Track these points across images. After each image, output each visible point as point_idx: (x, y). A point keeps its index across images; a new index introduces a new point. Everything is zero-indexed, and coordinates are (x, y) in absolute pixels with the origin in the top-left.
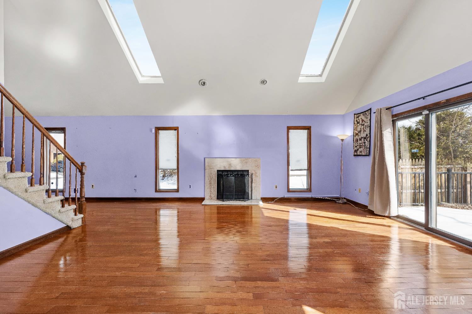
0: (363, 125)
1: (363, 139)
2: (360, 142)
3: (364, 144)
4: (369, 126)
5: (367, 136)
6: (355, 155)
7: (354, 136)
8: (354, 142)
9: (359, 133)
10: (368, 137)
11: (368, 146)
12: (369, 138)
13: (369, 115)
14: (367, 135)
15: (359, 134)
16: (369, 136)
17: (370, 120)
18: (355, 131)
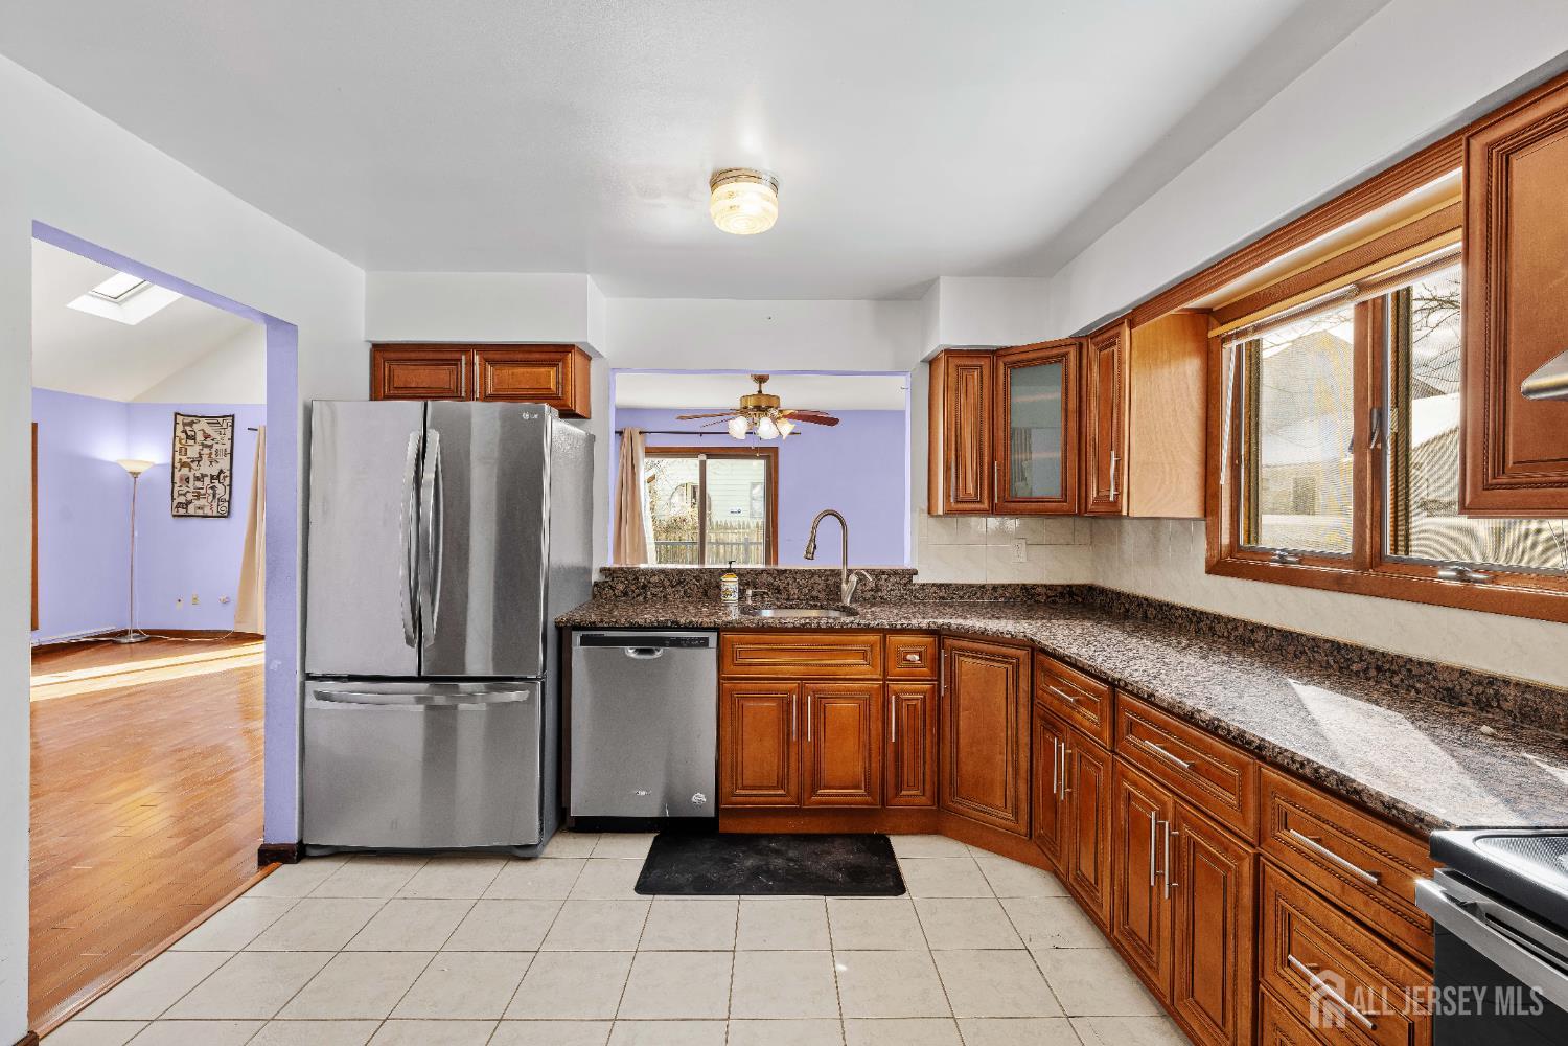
0: (211, 447)
1: (207, 480)
2: (199, 484)
3: (210, 491)
4: (229, 451)
5: (222, 475)
6: (174, 516)
7: (173, 467)
8: (173, 483)
9: (192, 462)
10: (225, 477)
11: (227, 497)
12: (228, 479)
13: (230, 428)
14: (221, 471)
15: (194, 465)
16: (228, 473)
17: (232, 439)
18: (177, 457)
